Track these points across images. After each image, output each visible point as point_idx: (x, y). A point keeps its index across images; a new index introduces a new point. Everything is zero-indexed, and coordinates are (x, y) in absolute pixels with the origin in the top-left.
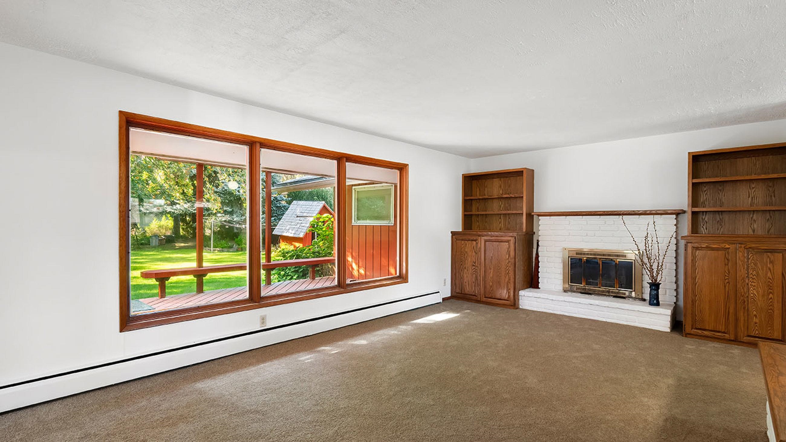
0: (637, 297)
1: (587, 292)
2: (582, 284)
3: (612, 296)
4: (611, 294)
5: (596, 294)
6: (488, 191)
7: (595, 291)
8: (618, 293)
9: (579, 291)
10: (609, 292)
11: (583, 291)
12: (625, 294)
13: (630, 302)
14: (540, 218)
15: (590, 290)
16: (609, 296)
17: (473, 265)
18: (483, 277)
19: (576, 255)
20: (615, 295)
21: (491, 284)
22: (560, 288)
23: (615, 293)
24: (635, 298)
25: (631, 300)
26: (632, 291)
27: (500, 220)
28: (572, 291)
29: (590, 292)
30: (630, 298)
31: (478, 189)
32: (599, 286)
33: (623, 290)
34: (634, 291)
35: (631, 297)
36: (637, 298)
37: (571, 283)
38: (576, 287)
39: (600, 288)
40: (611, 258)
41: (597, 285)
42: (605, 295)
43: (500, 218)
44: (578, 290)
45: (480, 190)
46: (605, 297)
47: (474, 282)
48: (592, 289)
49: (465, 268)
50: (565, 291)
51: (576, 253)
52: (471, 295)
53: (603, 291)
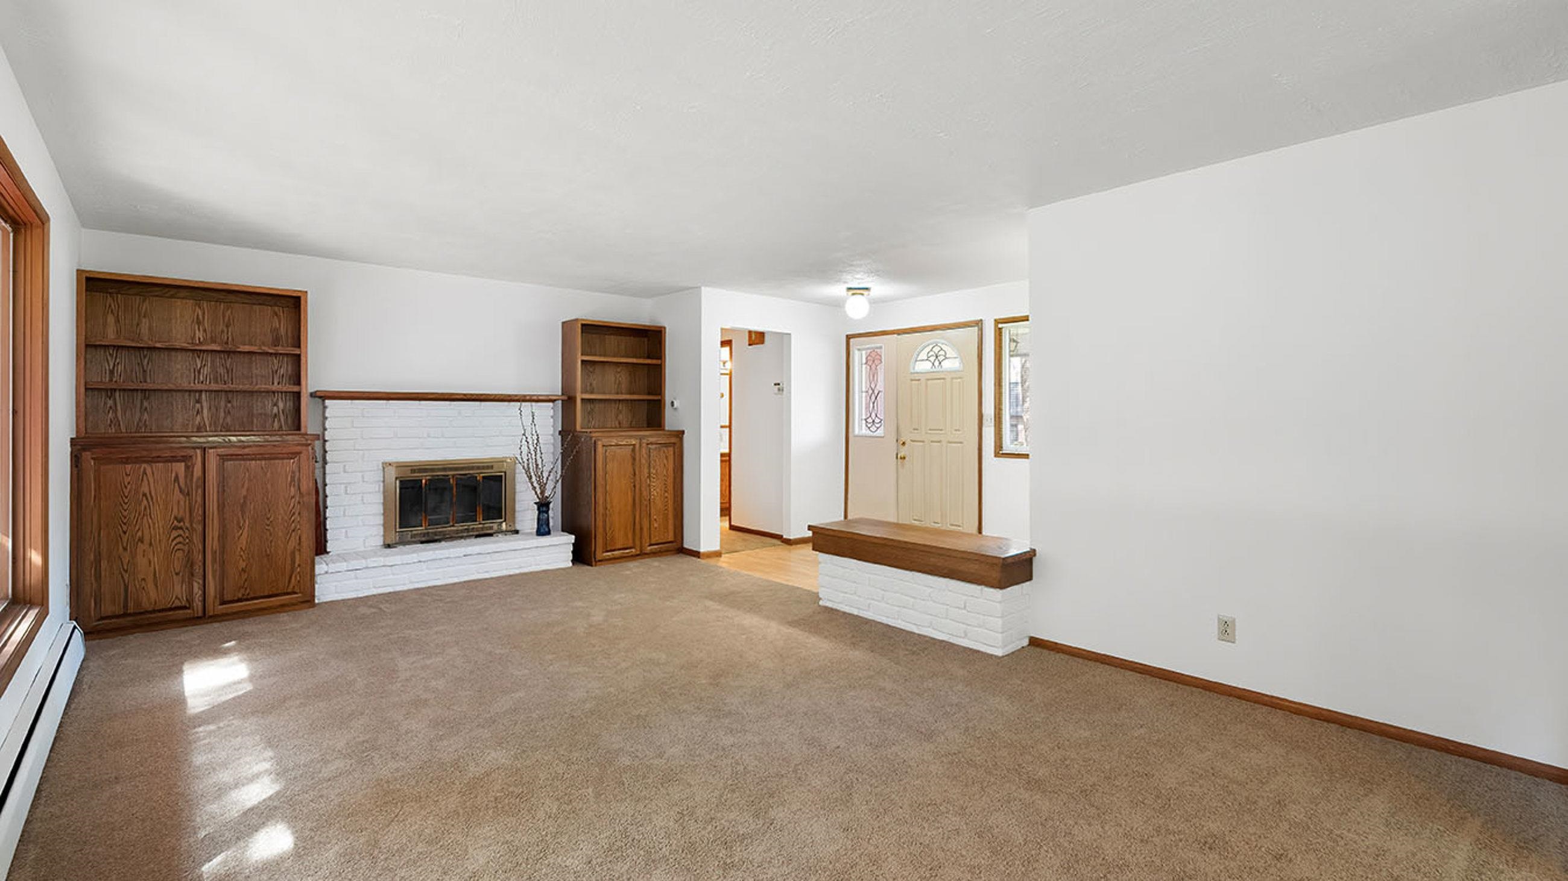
0: (509, 528)
1: (431, 539)
2: (421, 526)
3: (472, 535)
4: (471, 533)
5: (447, 538)
6: (150, 329)
7: (444, 533)
8: (482, 529)
9: (418, 539)
10: (467, 530)
11: (423, 539)
12: (491, 528)
13: (501, 539)
14: (327, 402)
15: (435, 534)
16: (469, 537)
17: (176, 528)
18: (214, 553)
19: (411, 473)
20: (477, 533)
21: (242, 565)
22: (380, 541)
23: (477, 530)
24: (506, 532)
25: (500, 535)
26: (502, 523)
27: (198, 405)
28: (403, 542)
29: (436, 538)
30: (499, 533)
31: (111, 319)
32: (451, 524)
33: (488, 524)
34: (505, 521)
35: (502, 532)
36: (508, 532)
37: (400, 528)
38: (410, 533)
39: (453, 526)
40: (471, 472)
41: (448, 523)
42: (462, 537)
43: (198, 401)
44: (413, 539)
45: (117, 321)
46: (463, 540)
47: (177, 574)
48: (440, 532)
49: (141, 540)
50: (389, 546)
51: (411, 470)
52: (171, 609)
53: (457, 532)
